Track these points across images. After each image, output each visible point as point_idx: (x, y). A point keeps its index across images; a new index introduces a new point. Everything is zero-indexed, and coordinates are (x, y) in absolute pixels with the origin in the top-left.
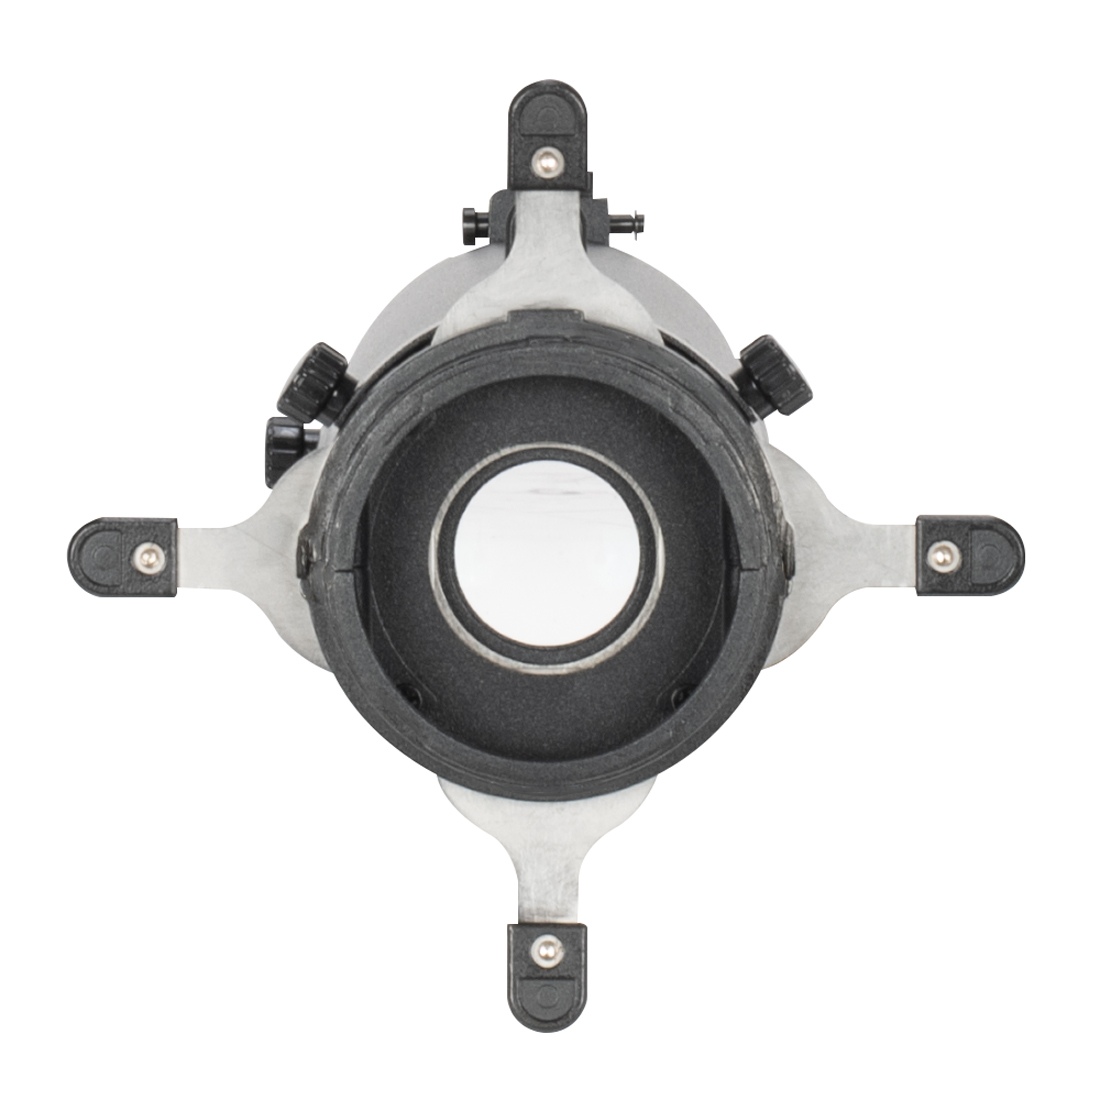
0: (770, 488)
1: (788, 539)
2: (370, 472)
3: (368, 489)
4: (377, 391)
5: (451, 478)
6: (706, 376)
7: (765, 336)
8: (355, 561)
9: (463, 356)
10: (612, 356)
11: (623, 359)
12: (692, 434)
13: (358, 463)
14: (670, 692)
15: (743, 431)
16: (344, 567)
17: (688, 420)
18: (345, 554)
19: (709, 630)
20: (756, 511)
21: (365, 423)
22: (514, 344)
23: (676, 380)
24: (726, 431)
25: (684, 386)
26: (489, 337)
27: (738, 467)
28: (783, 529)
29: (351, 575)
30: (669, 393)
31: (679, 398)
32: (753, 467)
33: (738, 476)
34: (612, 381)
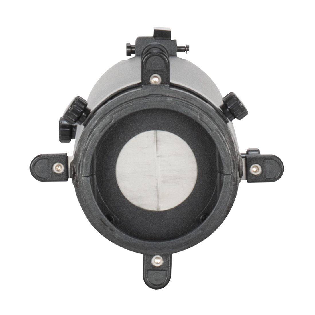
0: (234, 146)
1: (240, 163)
2: (96, 142)
3: (95, 148)
4: (97, 114)
5: (123, 143)
6: (211, 107)
7: (232, 93)
8: (90, 173)
9: (127, 101)
10: (179, 101)
11: (182, 102)
12: (207, 128)
13: (91, 139)
14: (200, 216)
15: (224, 126)
16: (86, 175)
17: (205, 123)
18: (87, 171)
19: (213, 195)
20: (229, 154)
21: (93, 125)
22: (145, 97)
23: (201, 109)
24: (218, 126)
25: (203, 111)
26: (136, 95)
27: (223, 139)
28: (238, 160)
29: (89, 178)
30: (198, 114)
31: (202, 115)
32: (228, 139)
33: (223, 142)
34: (179, 110)
